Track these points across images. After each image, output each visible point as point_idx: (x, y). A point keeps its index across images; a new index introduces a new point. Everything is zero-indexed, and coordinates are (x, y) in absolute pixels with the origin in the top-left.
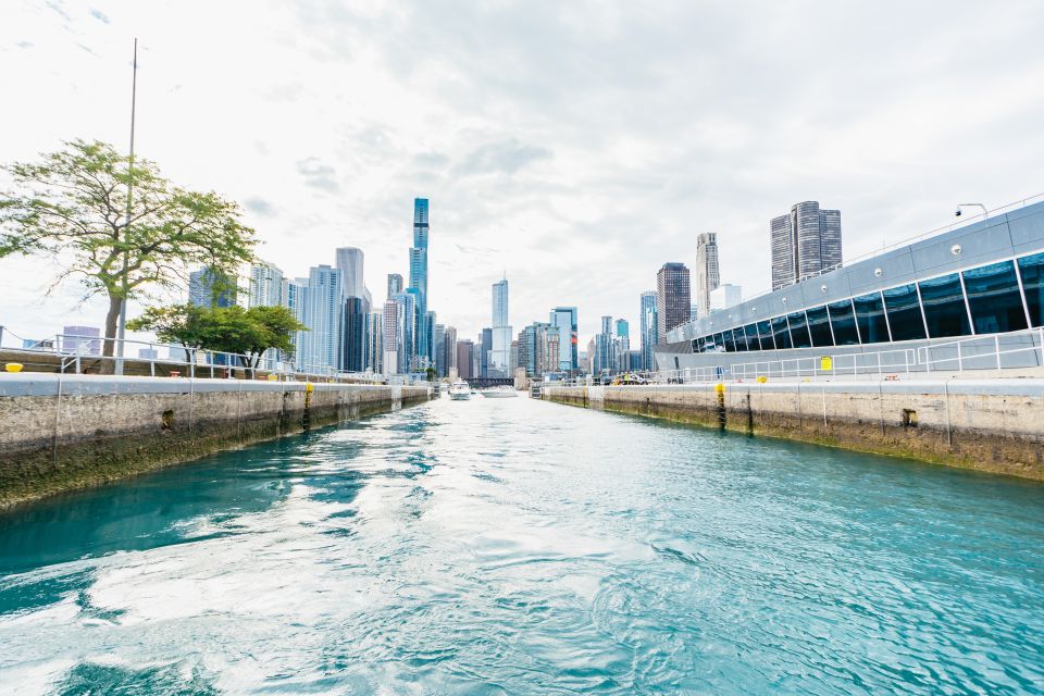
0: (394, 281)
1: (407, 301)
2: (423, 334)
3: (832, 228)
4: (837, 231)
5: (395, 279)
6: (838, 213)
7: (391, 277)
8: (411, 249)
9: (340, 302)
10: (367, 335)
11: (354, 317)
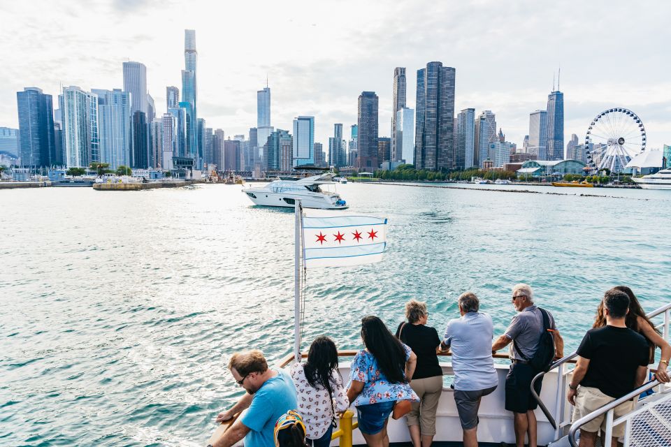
0: (172, 93)
1: (180, 114)
2: (194, 137)
3: (448, 79)
4: (453, 81)
5: (172, 91)
6: (454, 70)
7: (169, 89)
8: (182, 71)
9: (129, 114)
10: (151, 138)
11: (140, 128)
